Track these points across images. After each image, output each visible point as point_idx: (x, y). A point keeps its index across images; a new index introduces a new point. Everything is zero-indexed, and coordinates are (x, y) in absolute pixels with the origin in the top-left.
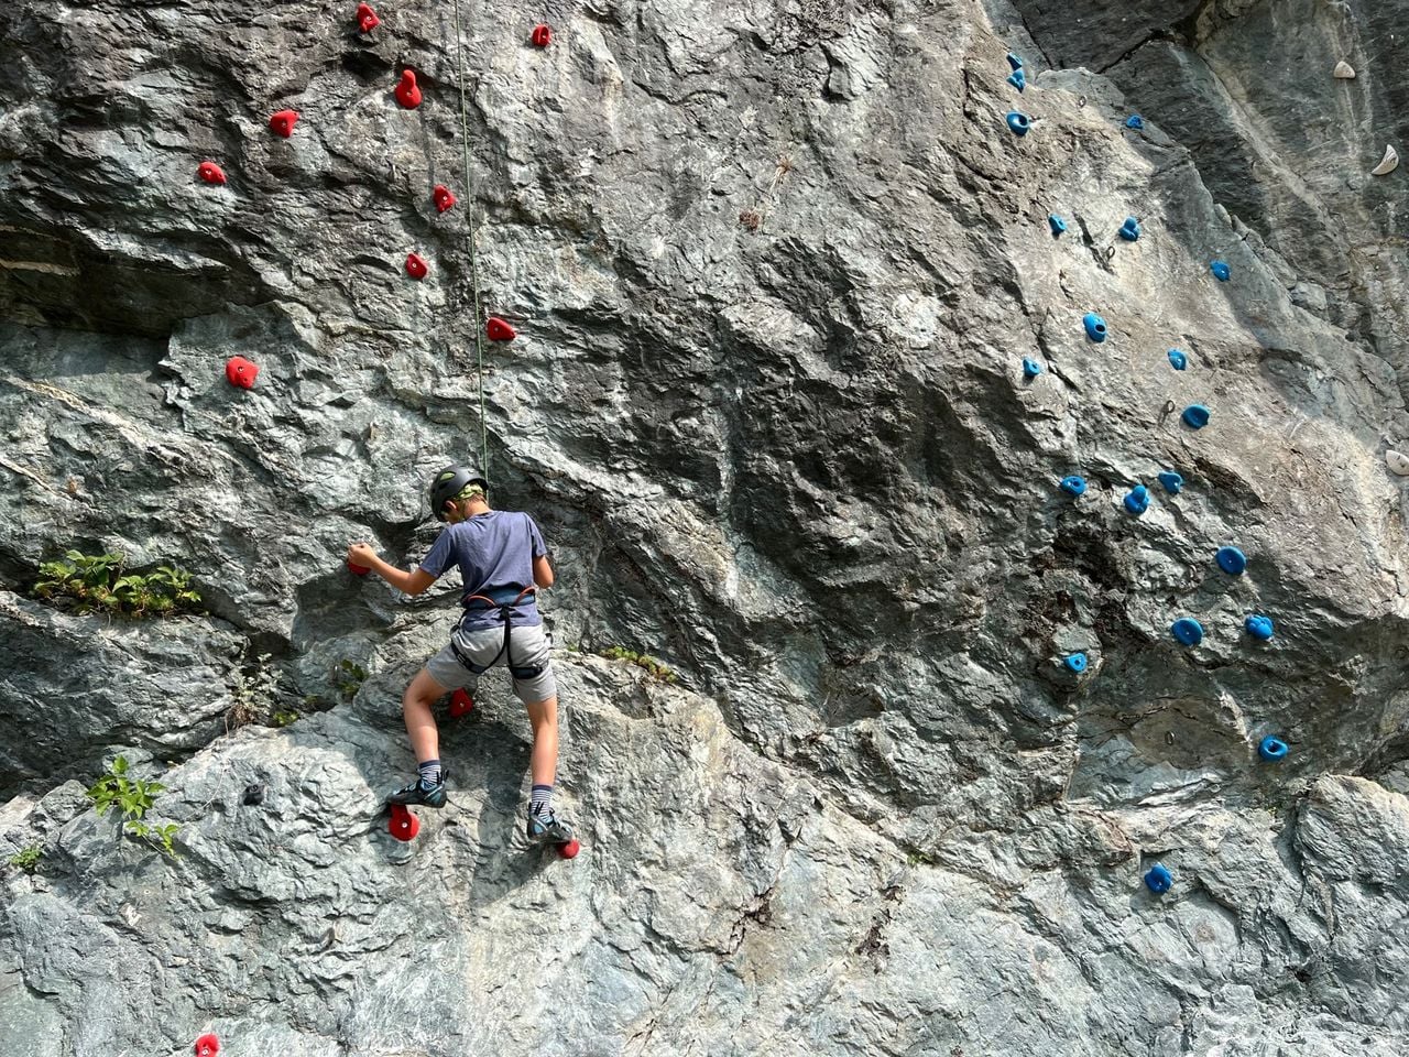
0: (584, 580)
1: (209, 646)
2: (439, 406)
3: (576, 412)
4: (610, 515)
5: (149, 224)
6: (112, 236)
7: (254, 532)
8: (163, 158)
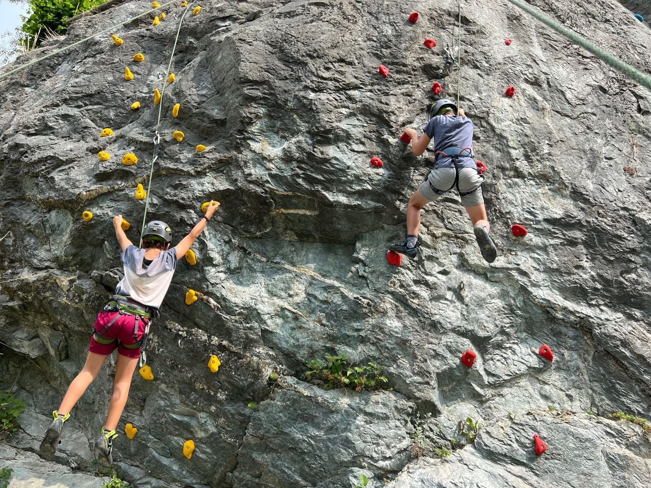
0: (585, 371)
1: (396, 408)
2: (493, 272)
3: (565, 273)
4: (597, 331)
5: (351, 187)
6: (335, 194)
7: (412, 342)
8: (356, 157)
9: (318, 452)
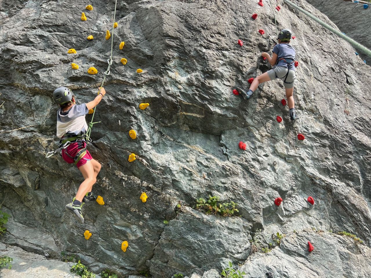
0: (327, 210)
1: (244, 226)
2: (289, 157)
3: (321, 161)
4: (334, 191)
5: (223, 105)
6: (214, 107)
7: (252, 192)
8: (226, 88)
9: (203, 249)
